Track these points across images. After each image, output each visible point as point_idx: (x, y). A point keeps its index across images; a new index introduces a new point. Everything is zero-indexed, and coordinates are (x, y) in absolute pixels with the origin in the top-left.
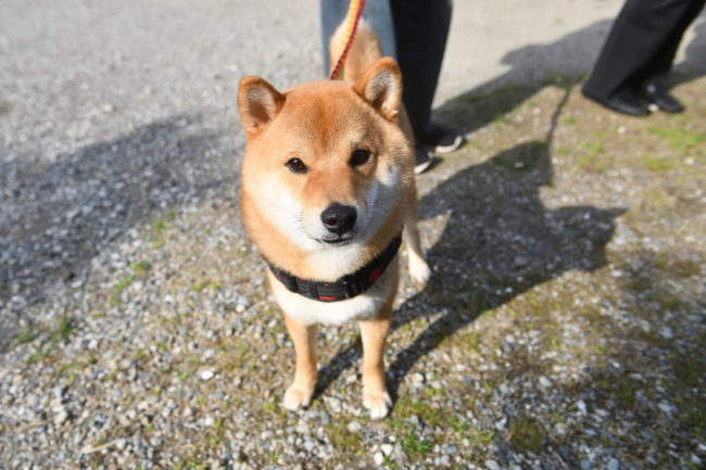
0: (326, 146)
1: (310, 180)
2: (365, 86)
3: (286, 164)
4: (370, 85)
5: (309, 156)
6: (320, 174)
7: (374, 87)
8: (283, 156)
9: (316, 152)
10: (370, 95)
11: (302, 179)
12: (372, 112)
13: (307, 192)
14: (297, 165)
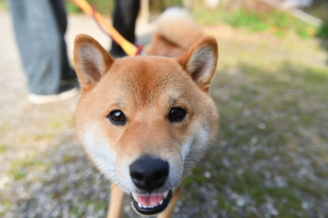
0: (145, 99)
1: (127, 131)
2: (188, 58)
3: (108, 116)
4: (192, 59)
5: (129, 107)
6: (138, 124)
7: (195, 61)
8: (107, 108)
9: (136, 103)
10: (191, 67)
11: (120, 130)
12: (190, 80)
13: (123, 143)
14: (117, 117)
